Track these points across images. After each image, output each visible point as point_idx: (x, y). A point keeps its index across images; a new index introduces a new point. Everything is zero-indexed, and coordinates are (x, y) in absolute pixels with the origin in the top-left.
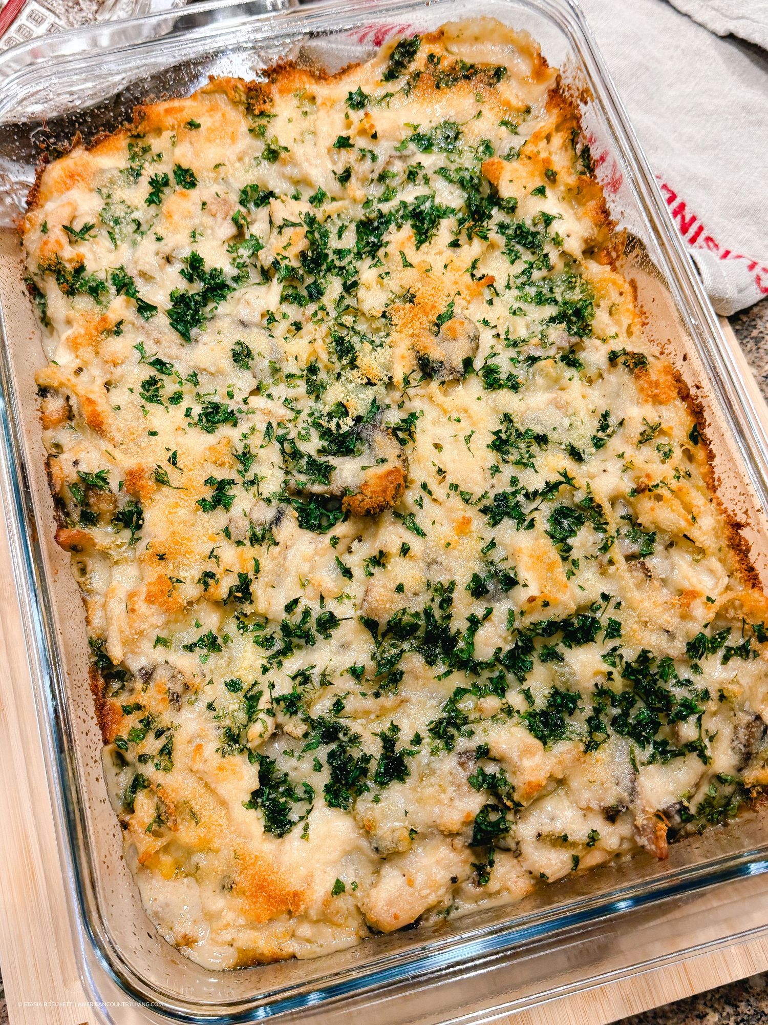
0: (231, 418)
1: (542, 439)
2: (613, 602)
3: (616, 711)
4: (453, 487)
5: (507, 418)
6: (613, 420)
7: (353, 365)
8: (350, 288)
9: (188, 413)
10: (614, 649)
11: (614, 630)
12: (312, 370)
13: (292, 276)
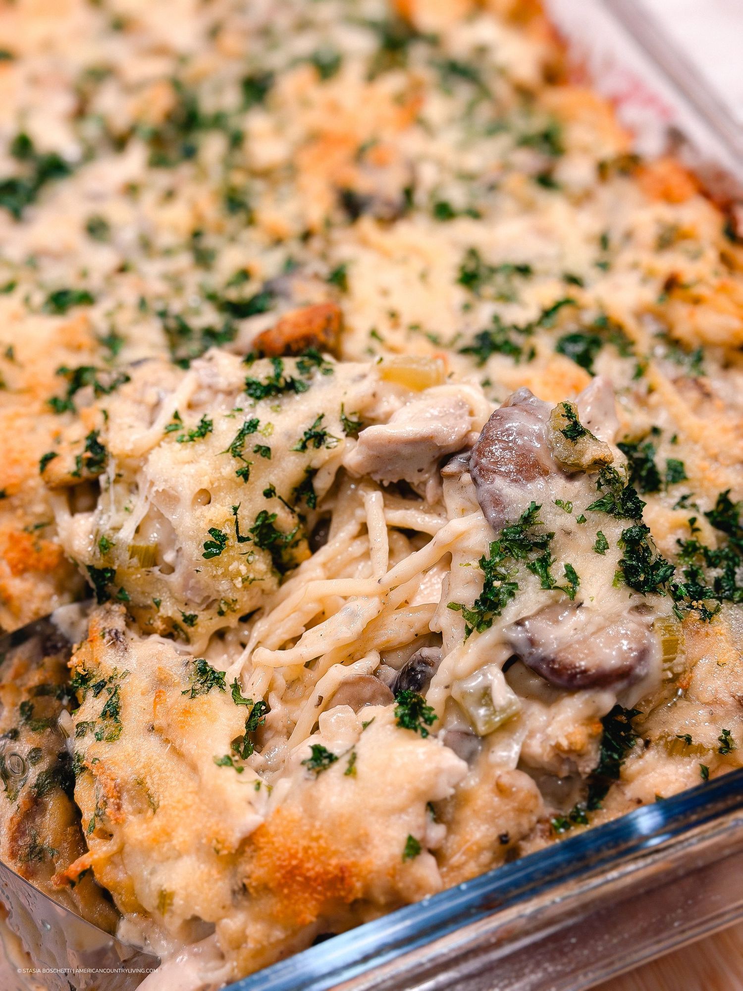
0: (86, 299)
1: (524, 271)
2: (667, 436)
3: (715, 573)
4: (415, 328)
5: (473, 253)
6: (615, 238)
7: (251, 222)
8: (237, 141)
9: (27, 300)
10: (684, 498)
11: (677, 472)
12: (197, 235)
13: (157, 140)
